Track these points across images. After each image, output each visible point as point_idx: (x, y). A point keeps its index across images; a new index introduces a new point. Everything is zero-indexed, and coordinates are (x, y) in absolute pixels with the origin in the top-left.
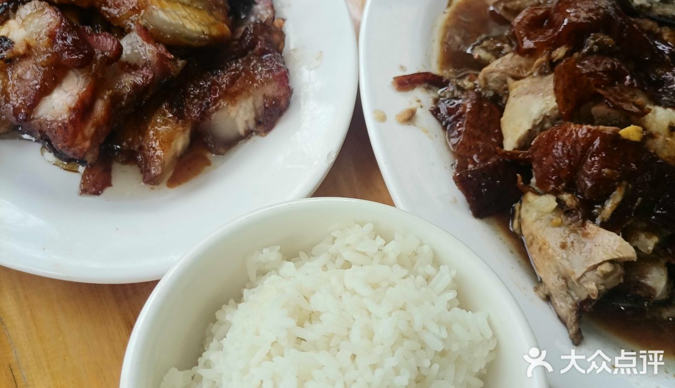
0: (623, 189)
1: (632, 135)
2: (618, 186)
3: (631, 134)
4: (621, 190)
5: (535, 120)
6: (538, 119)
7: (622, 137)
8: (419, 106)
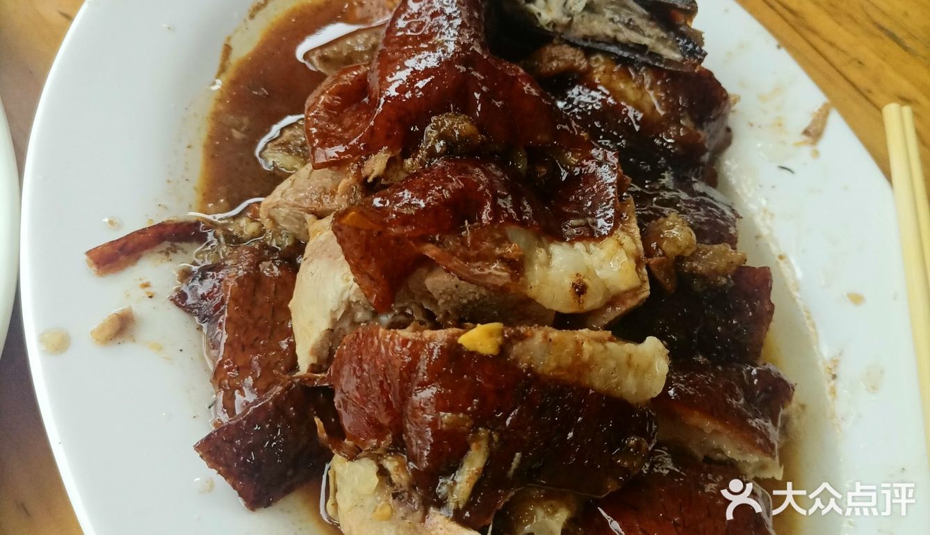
0: (484, 444)
1: (481, 345)
2: (473, 441)
3: (479, 343)
4: (479, 447)
5: (333, 313)
6: (339, 309)
7: (465, 348)
8: (147, 296)
